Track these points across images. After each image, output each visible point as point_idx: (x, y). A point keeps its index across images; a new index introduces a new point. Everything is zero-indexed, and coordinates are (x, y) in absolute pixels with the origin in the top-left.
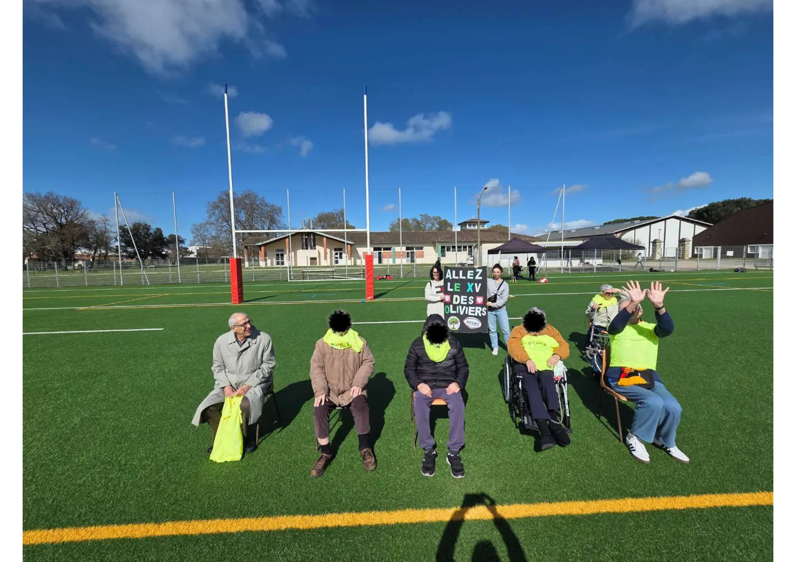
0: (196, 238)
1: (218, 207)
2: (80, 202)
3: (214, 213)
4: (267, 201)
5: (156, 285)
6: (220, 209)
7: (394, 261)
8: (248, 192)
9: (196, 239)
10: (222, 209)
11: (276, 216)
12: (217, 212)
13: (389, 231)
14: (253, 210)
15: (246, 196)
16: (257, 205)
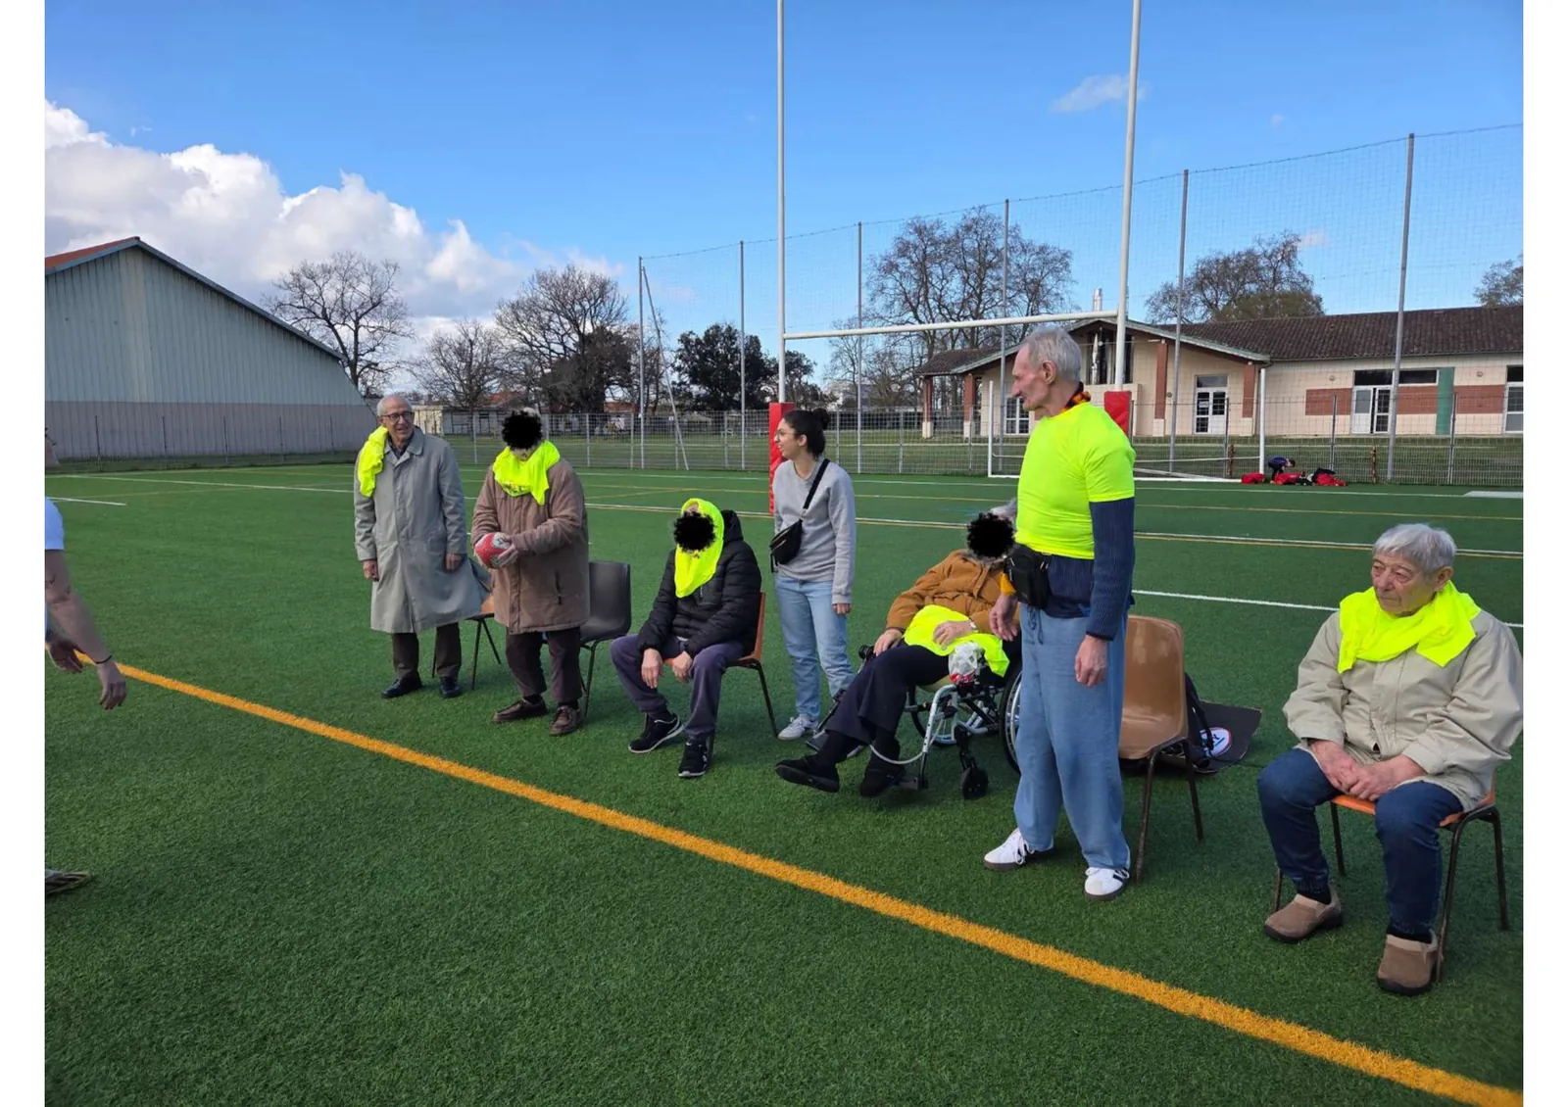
0: (837, 357)
1: (892, 267)
2: (616, 284)
3: (883, 288)
4: (1026, 236)
5: (701, 470)
6: (897, 275)
7: (1445, 423)
8: (974, 215)
9: (838, 363)
10: (903, 275)
11: (1049, 281)
12: (890, 283)
13: (1474, 303)
14: (985, 266)
15: (968, 228)
16: (997, 253)
